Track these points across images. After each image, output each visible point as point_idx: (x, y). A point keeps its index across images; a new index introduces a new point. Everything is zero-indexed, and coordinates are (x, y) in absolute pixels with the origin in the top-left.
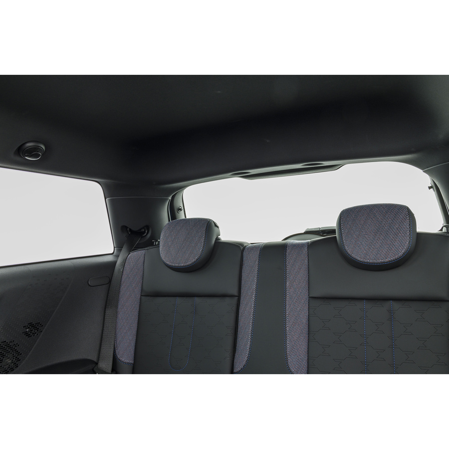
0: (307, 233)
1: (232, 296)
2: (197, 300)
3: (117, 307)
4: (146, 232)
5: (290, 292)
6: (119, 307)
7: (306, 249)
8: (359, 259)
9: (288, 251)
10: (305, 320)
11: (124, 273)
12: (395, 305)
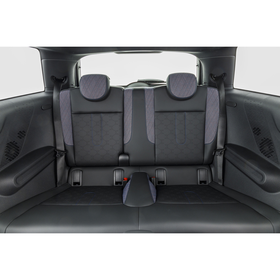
0: (139, 82)
1: (120, 112)
2: (102, 115)
3: (60, 120)
4: (65, 79)
5: (147, 110)
6: (62, 120)
7: (153, 91)
8: (176, 96)
9: (146, 92)
10: (153, 121)
11: (60, 102)
12: (186, 114)
